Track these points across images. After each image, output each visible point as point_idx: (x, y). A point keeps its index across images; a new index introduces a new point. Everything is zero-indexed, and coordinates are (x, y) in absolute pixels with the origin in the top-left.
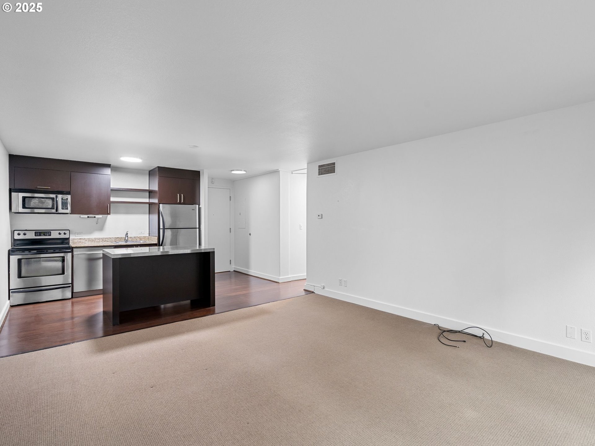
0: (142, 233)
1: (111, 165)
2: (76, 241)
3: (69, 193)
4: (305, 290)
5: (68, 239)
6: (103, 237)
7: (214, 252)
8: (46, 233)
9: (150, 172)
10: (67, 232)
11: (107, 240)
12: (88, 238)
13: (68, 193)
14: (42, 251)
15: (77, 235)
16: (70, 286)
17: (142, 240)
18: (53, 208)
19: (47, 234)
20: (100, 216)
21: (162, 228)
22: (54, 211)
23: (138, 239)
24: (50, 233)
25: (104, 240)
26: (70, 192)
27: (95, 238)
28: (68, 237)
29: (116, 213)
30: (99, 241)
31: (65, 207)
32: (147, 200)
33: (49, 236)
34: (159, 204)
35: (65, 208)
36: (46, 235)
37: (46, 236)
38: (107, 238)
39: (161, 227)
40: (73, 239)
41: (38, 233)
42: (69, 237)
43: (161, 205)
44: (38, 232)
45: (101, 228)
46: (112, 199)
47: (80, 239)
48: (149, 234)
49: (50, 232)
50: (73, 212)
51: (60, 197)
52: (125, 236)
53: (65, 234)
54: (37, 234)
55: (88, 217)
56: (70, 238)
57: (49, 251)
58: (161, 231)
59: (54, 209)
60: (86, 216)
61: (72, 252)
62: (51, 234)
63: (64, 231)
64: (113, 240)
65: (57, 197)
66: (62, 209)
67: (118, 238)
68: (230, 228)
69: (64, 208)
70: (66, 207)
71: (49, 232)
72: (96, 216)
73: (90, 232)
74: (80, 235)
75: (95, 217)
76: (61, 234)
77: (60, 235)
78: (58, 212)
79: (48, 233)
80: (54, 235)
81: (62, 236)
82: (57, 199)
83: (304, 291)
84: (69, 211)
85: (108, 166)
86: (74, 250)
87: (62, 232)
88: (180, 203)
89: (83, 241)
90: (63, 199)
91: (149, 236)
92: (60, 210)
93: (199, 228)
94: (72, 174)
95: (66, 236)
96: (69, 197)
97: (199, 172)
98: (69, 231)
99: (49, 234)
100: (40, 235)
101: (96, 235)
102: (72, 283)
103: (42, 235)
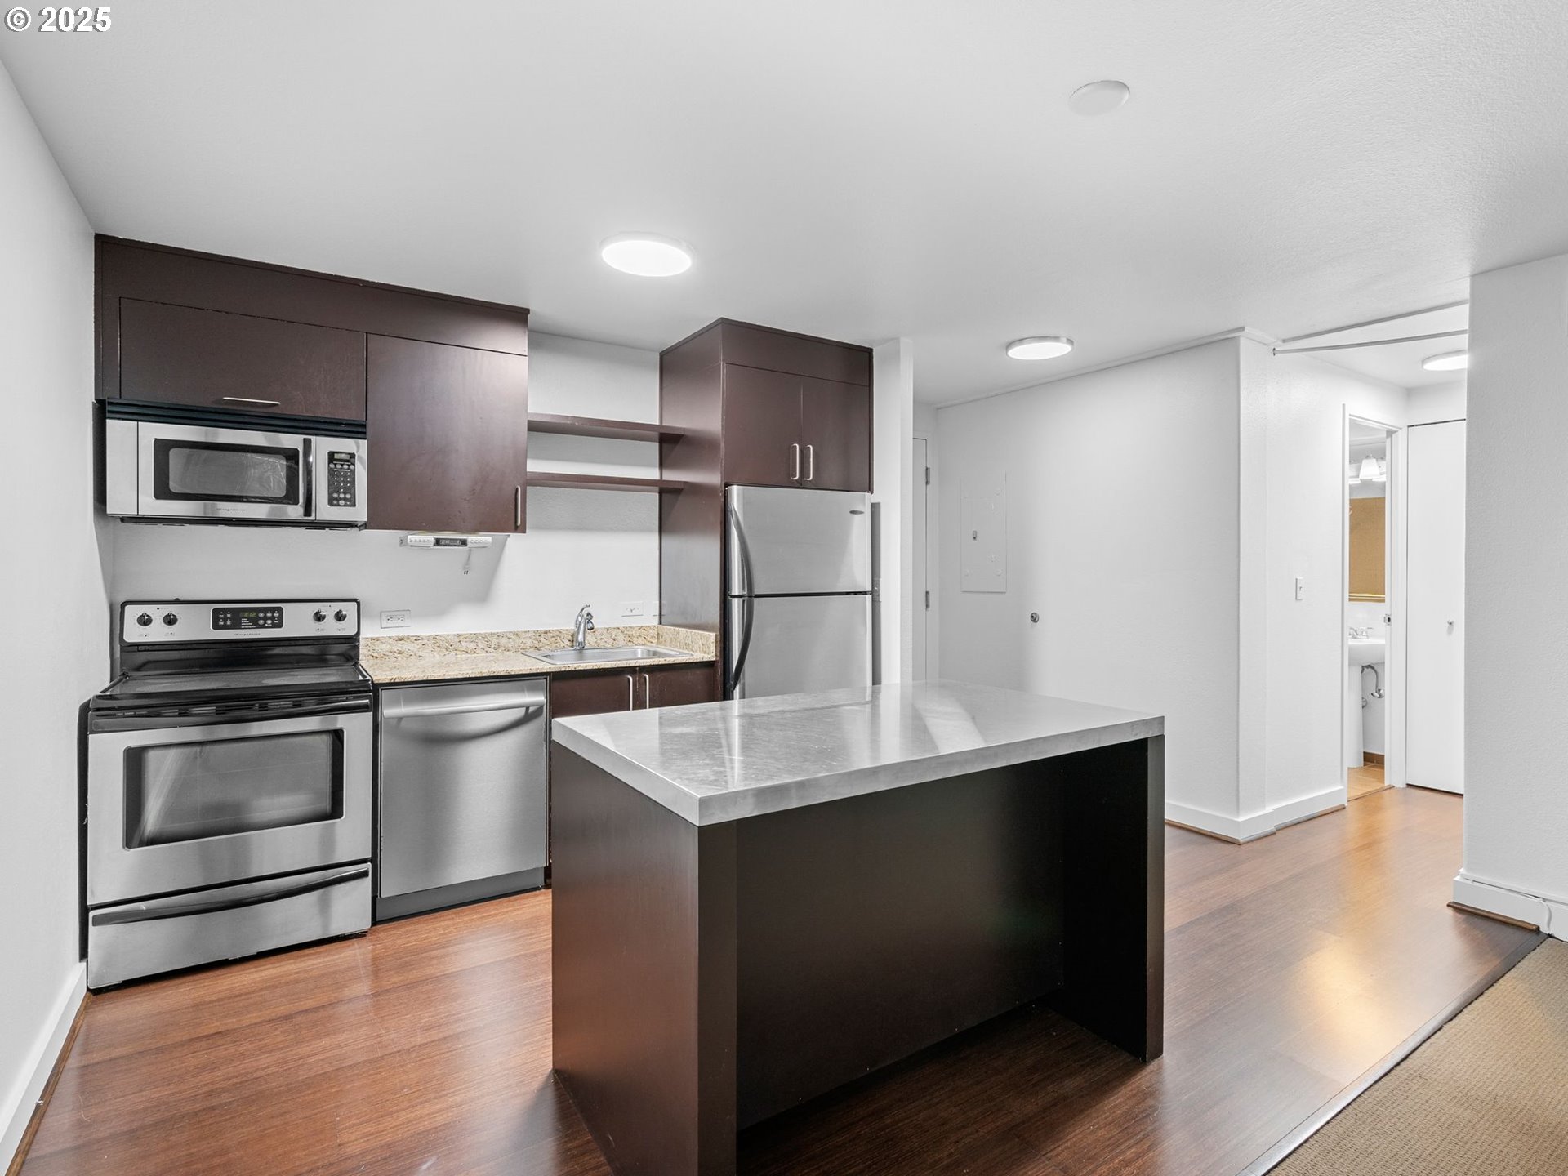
0: (634, 612)
1: (527, 311)
2: (384, 648)
3: (360, 430)
4: (1457, 908)
5: (352, 641)
6: (489, 632)
7: (1160, 739)
8: (261, 615)
9: (663, 355)
10: (349, 609)
11: (503, 641)
12: (433, 634)
13: (355, 430)
14: (240, 708)
15: (390, 624)
16: (364, 874)
17: (635, 640)
18: (291, 497)
19: (265, 619)
20: (485, 538)
21: (737, 594)
22: (295, 512)
23: (621, 637)
24: (276, 615)
25: (494, 643)
26: (364, 426)
27: (459, 636)
28: (353, 632)
29: (544, 527)
30: (472, 646)
31: (345, 493)
32: (653, 474)
33: (274, 626)
34: (727, 485)
35: (345, 499)
36: (261, 622)
37: (263, 626)
38: (504, 635)
39: (736, 588)
40: (373, 639)
41: (226, 613)
42: (358, 633)
43: (735, 490)
44: (225, 610)
45: (482, 595)
46: (534, 466)
47: (401, 639)
48: (660, 615)
49: (280, 610)
50: (374, 522)
51: (323, 445)
52: (572, 627)
53: (340, 617)
54: (225, 619)
55: (438, 542)
56: (361, 636)
57: (273, 704)
58: (736, 604)
59: (296, 502)
60: (430, 538)
61: (374, 707)
62: (281, 618)
63: (336, 607)
64: (529, 643)
65: (307, 444)
66: (332, 501)
67: (546, 632)
68: (927, 593)
69: (338, 499)
70: (348, 496)
71: (273, 610)
72: (470, 538)
73: (439, 610)
74: (400, 623)
75: (464, 543)
76: (324, 617)
77: (318, 624)
78: (312, 518)
79: (269, 615)
80: (297, 624)
81: (331, 628)
82: (311, 459)
83: (1450, 911)
84: (360, 513)
85: (516, 316)
86: (384, 695)
87: (329, 610)
88: (801, 485)
89: (414, 647)
90: (336, 456)
91: (660, 623)
92: (324, 510)
93: (874, 593)
94: (376, 343)
95: (347, 629)
96: (359, 448)
97: (869, 352)
98: (359, 604)
99: (272, 618)
100: (237, 625)
101: (463, 622)
102: (374, 859)
103: (245, 621)
